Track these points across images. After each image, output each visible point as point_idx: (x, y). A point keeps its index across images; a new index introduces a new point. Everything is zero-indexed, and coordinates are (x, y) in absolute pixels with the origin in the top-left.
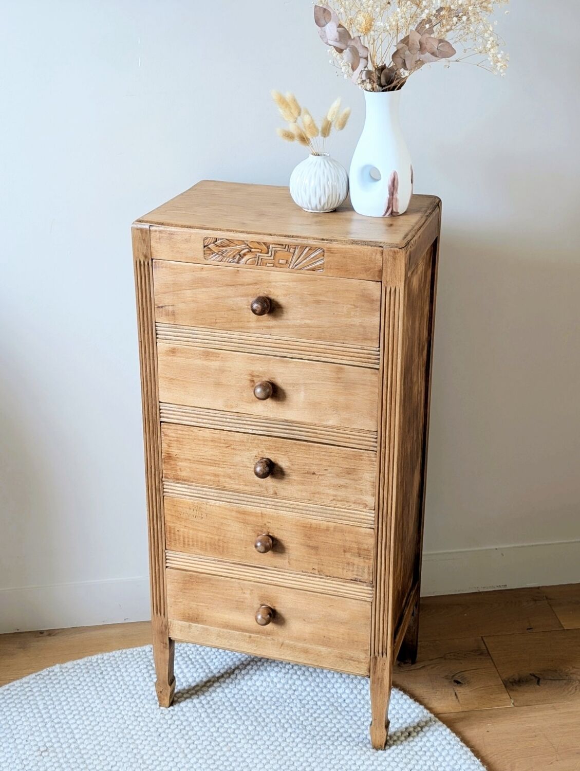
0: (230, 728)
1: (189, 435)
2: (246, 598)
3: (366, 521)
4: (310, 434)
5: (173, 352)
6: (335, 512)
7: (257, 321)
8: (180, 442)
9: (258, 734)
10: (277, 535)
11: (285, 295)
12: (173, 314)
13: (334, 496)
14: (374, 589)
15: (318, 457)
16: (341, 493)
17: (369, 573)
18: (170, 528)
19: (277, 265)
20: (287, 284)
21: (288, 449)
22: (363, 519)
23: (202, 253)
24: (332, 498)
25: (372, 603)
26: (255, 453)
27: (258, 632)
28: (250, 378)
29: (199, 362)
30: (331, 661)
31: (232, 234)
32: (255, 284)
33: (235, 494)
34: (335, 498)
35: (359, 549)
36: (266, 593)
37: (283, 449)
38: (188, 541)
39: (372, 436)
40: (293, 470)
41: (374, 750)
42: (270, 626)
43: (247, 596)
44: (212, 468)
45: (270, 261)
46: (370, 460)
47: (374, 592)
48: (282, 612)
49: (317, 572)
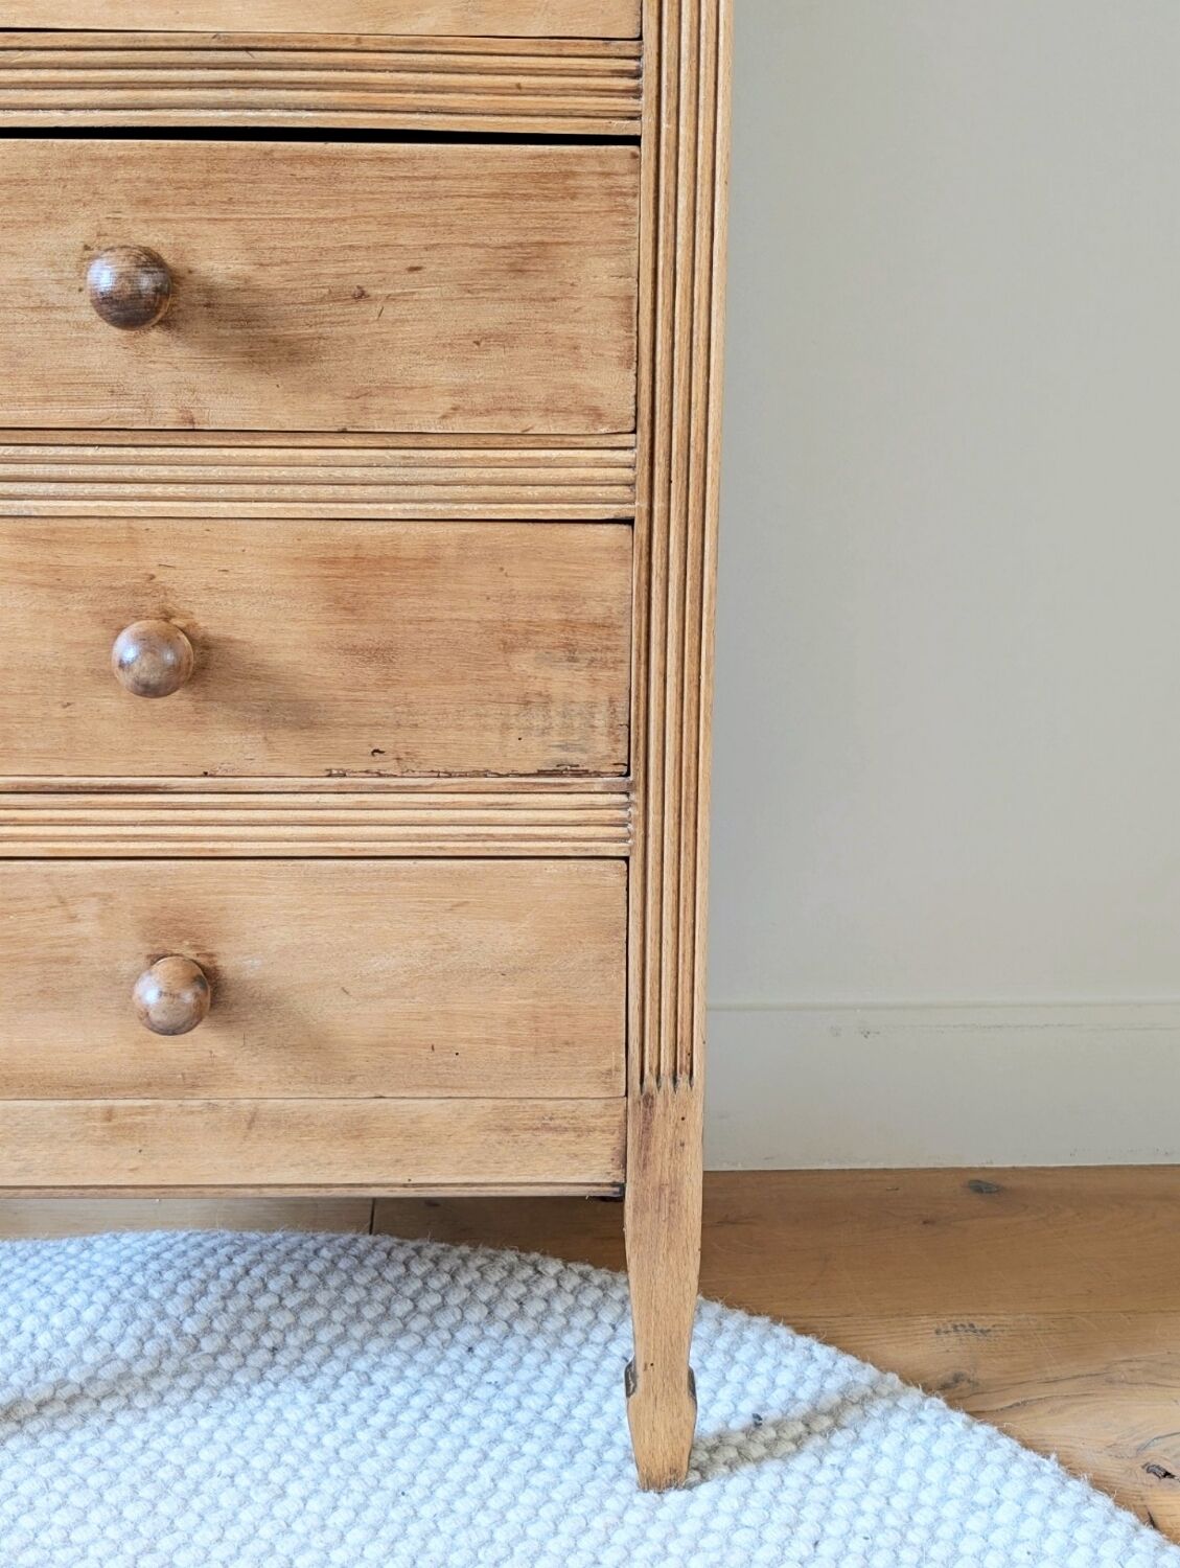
0: (46, 1526)
2: (83, 941)
3: (600, 492)
4: (335, 96)
6: (460, 474)
9: (172, 1529)
10: (210, 623)
13: (453, 394)
14: (636, 797)
15: (373, 208)
16: (487, 373)
17: (611, 728)
21: (236, 188)
22: (589, 483)
24: (445, 403)
25: (626, 859)
27: (150, 1085)
34: (457, 400)
35: (567, 624)
37: (213, 195)
39: (615, 64)
41: (652, 1495)
42: (205, 1042)
43: (85, 928)
46: (612, 193)
47: (636, 812)
48: (249, 975)
49: (389, 766)
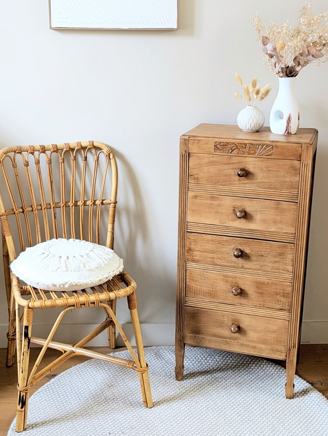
1: (200, 238)
2: (225, 321)
3: (288, 279)
4: (261, 236)
5: (196, 197)
6: (272, 275)
7: (239, 180)
8: (196, 242)
10: (243, 287)
11: (253, 168)
12: (197, 178)
13: (272, 267)
14: (291, 314)
15: (265, 247)
16: (276, 265)
17: (288, 305)
18: (188, 285)
19: (250, 154)
20: (254, 162)
21: (250, 244)
22: (287, 278)
23: (213, 149)
24: (271, 268)
25: (289, 321)
26: (233, 246)
27: (230, 339)
28: (233, 209)
29: (208, 202)
30: (267, 352)
31: (229, 140)
32: (239, 163)
33: (222, 267)
35: (284, 293)
36: (236, 318)
37: (248, 244)
38: (197, 292)
39: (293, 236)
40: (252, 254)
41: (288, 399)
42: (237, 335)
43: (225, 319)
44: (211, 255)
45: (247, 152)
46: (291, 248)
47: (290, 315)
48: (243, 327)
49: (262, 306)
